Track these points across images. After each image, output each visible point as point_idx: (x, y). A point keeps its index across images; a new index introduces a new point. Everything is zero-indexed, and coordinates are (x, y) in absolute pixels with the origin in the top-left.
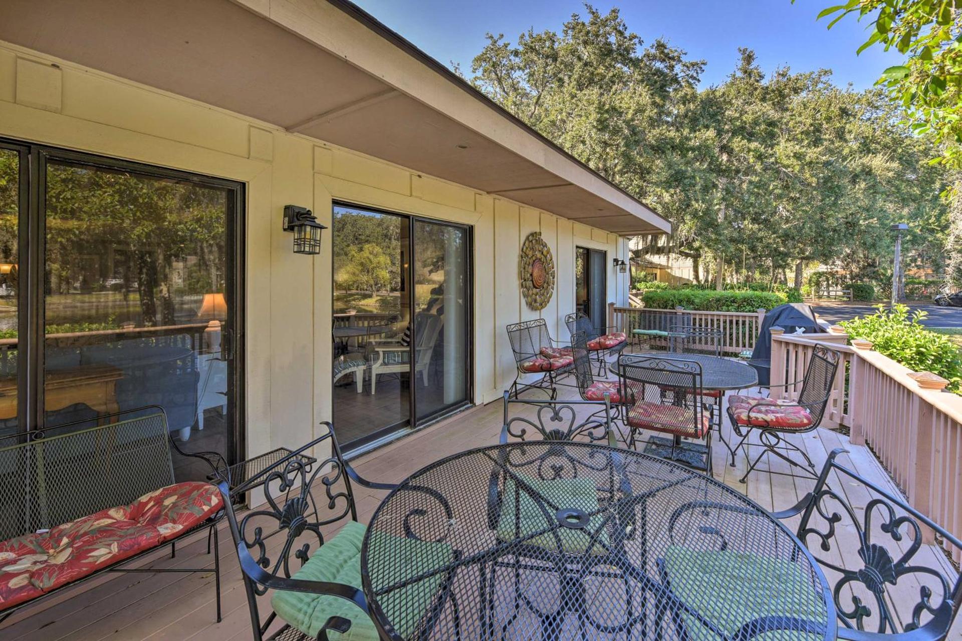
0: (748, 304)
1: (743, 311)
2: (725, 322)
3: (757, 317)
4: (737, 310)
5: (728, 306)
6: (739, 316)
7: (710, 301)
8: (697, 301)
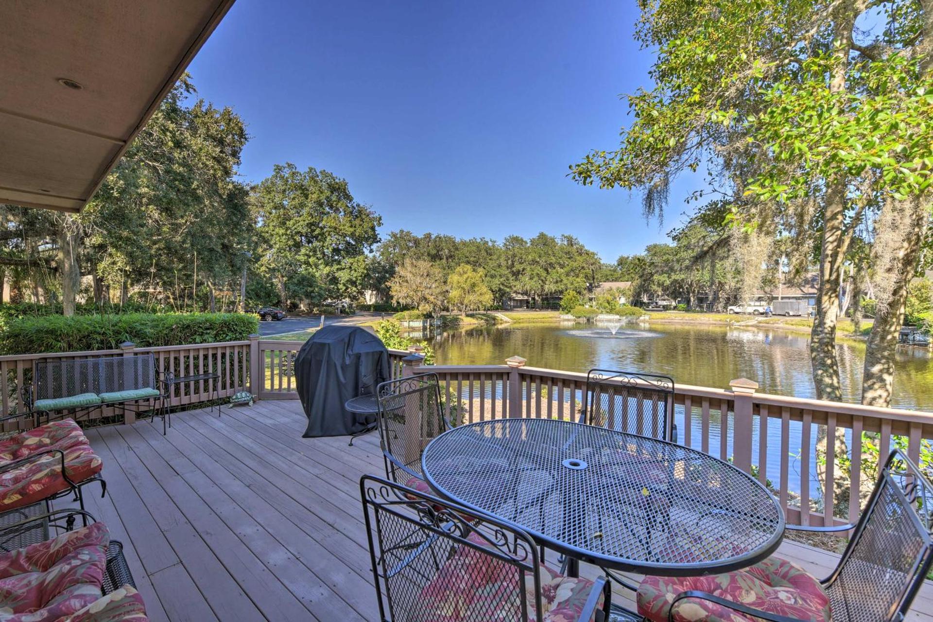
0: (230, 330)
1: (224, 340)
2: (196, 358)
3: (249, 346)
4: (216, 338)
5: (202, 334)
6: (216, 348)
7: (172, 330)
8: (149, 330)
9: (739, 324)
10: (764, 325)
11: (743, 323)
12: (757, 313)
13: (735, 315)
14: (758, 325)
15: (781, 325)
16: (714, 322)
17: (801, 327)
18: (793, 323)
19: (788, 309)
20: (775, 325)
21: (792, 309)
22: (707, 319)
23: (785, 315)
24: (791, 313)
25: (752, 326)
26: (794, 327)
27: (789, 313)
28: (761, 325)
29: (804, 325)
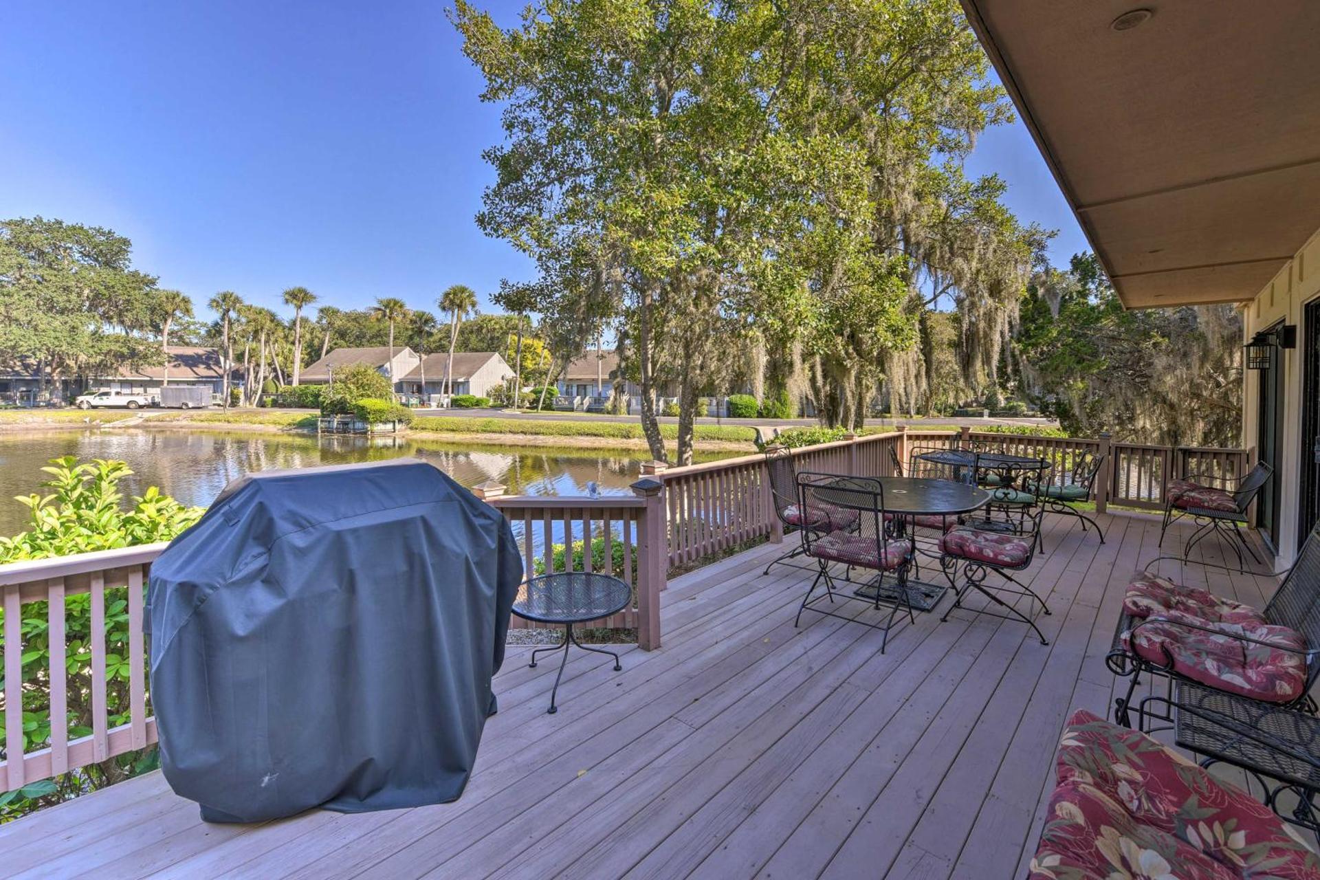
9: (111, 425)
10: (156, 423)
11: (117, 424)
12: (133, 406)
13: (93, 412)
14: (146, 424)
15: (184, 423)
16: (57, 425)
17: (217, 423)
18: (202, 418)
19: (186, 398)
20: (175, 423)
21: (192, 399)
22: (41, 419)
23: (180, 408)
24: (191, 405)
25: (136, 427)
26: (205, 424)
27: (186, 405)
28: (151, 424)
29: (219, 421)
